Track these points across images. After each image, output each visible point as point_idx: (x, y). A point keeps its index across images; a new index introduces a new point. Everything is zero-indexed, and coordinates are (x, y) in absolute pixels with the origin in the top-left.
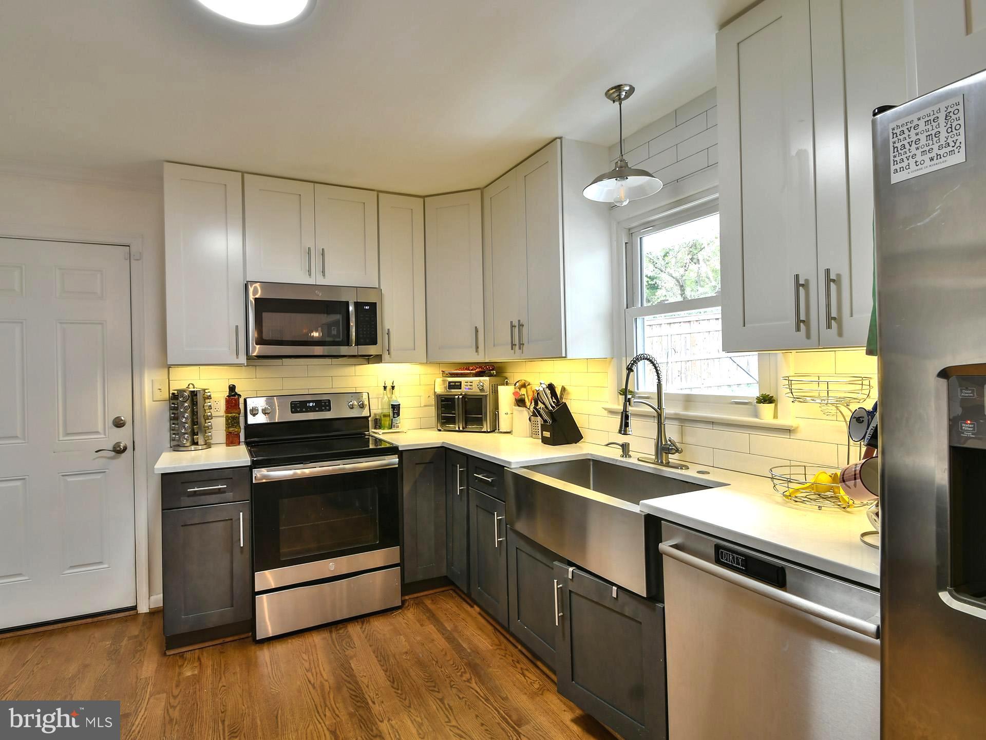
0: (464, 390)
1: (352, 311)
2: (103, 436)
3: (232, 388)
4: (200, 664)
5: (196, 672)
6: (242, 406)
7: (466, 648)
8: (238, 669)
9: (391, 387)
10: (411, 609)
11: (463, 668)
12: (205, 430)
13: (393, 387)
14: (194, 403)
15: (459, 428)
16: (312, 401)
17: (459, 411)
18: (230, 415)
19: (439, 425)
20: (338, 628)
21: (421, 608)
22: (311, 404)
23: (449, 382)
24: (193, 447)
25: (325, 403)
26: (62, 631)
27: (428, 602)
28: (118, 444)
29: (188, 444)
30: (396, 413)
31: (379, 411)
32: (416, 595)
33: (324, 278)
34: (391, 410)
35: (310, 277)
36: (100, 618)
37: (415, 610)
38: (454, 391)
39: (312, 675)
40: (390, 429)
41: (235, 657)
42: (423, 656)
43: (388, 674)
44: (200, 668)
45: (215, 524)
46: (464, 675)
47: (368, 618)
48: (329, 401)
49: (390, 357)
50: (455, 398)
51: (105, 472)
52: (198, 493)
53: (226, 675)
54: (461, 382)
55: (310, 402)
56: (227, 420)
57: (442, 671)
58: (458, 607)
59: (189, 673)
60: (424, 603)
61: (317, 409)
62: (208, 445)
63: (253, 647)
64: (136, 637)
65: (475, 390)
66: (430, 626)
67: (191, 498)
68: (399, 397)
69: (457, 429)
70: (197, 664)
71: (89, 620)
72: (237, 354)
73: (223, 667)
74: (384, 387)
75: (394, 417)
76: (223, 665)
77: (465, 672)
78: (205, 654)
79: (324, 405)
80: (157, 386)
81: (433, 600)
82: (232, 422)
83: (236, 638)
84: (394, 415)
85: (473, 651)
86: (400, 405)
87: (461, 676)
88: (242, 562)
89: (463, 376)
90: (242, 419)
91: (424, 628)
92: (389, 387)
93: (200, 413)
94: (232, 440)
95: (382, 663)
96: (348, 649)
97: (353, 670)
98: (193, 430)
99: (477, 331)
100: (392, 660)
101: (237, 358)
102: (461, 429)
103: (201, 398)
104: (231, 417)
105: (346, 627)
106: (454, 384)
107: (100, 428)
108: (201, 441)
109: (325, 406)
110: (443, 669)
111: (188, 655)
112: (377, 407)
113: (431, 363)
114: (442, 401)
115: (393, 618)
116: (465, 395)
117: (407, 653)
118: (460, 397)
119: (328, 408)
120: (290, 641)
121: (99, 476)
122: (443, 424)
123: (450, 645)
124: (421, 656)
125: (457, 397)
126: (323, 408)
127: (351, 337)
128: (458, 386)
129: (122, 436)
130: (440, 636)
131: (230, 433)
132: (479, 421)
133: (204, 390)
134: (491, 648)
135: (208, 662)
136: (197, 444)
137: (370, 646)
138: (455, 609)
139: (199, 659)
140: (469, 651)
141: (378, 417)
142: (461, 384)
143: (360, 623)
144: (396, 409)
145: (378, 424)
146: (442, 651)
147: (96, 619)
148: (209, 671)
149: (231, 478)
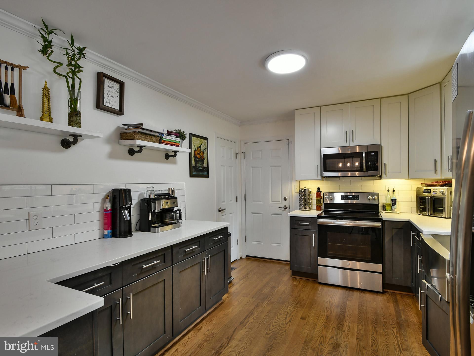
0: (432, 193)
1: (364, 156)
2: (281, 203)
3: (319, 189)
4: (299, 283)
5: (297, 284)
6: (322, 196)
7: (403, 317)
8: (309, 288)
9: (392, 191)
10: (387, 295)
11: (394, 323)
12: (309, 204)
13: (394, 191)
14: (305, 194)
15: (428, 214)
16: (351, 196)
17: (428, 205)
18: (317, 199)
19: (418, 212)
20: (351, 290)
21: (393, 297)
22: (350, 197)
23: (424, 189)
24: (305, 209)
25: (356, 196)
26: (270, 262)
27: (398, 297)
28: (285, 206)
29: (303, 208)
30: (393, 203)
31: (385, 202)
32: (394, 291)
33: (353, 143)
34: (391, 202)
35: (347, 143)
36: (280, 261)
37: (389, 297)
38: (426, 194)
39: (331, 299)
40: (391, 211)
41: (310, 285)
42: (379, 312)
43: (359, 311)
44: (299, 284)
45: (304, 236)
46: (393, 325)
47: (365, 291)
48: (358, 196)
49: (386, 176)
50: (426, 198)
51: (281, 215)
52: (300, 224)
53: (305, 288)
54: (431, 189)
55: (349, 196)
56: (316, 201)
57: (383, 320)
58: (413, 303)
59: (295, 284)
60: (396, 296)
61: (353, 199)
62: (310, 209)
63: (317, 284)
64: (287, 269)
65: (439, 194)
66: (391, 304)
67: (298, 226)
68: (396, 196)
69: (427, 214)
70: (298, 282)
71: (277, 261)
72: (318, 176)
73: (305, 286)
74: (388, 190)
75: (393, 206)
76: (305, 285)
77: (394, 325)
78: (302, 281)
79: (355, 197)
80: (296, 187)
81: (401, 296)
82: (318, 202)
83: (313, 279)
84: (392, 204)
85: (405, 320)
86: (396, 200)
87: (391, 325)
88: (314, 252)
89: (433, 186)
90: (322, 201)
91: (388, 303)
92: (391, 191)
93: (308, 197)
94: (318, 208)
95: (359, 307)
96: (349, 297)
97: (347, 304)
98: (305, 203)
99: (436, 162)
100: (365, 308)
101: (318, 177)
102: (429, 215)
103: (308, 192)
104: (318, 199)
105: (353, 291)
106: (427, 190)
107: (280, 201)
108: (307, 207)
109: (357, 198)
110: (384, 319)
111: (297, 279)
112: (383, 200)
113: (411, 179)
114: (420, 199)
115: (377, 295)
116: (433, 196)
117: (373, 308)
118: (429, 197)
119: (358, 199)
120: (330, 287)
121: (280, 216)
122: (420, 211)
123: (395, 313)
124: (378, 311)
125: (427, 197)
126: (356, 199)
127: (364, 168)
128: (429, 191)
129: (286, 203)
130: (393, 309)
131: (318, 206)
132: (441, 211)
133: (309, 189)
134: (416, 323)
135: (302, 283)
136: (306, 208)
137: (359, 300)
138: (410, 303)
139: (300, 281)
140: (403, 319)
141: (384, 205)
142: (430, 191)
143: (360, 292)
144: (394, 202)
145: (384, 208)
146: (390, 314)
147: (279, 261)
148: (301, 285)
149: (311, 221)
